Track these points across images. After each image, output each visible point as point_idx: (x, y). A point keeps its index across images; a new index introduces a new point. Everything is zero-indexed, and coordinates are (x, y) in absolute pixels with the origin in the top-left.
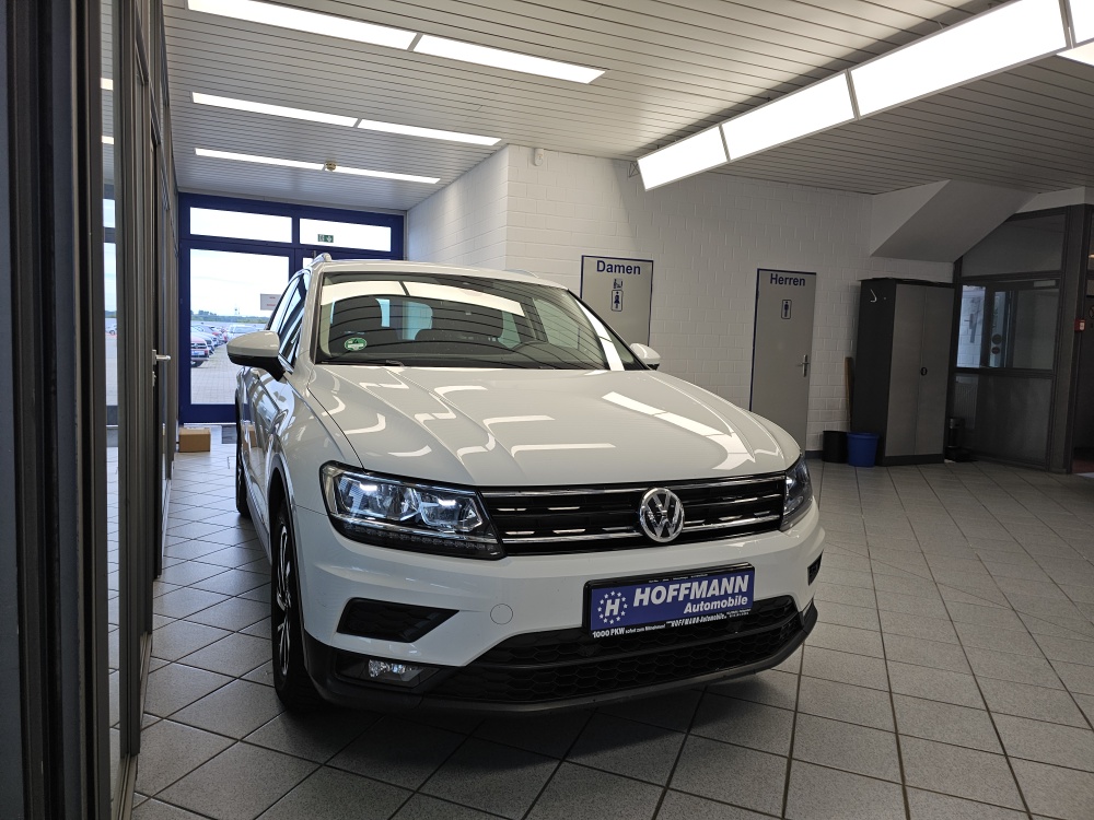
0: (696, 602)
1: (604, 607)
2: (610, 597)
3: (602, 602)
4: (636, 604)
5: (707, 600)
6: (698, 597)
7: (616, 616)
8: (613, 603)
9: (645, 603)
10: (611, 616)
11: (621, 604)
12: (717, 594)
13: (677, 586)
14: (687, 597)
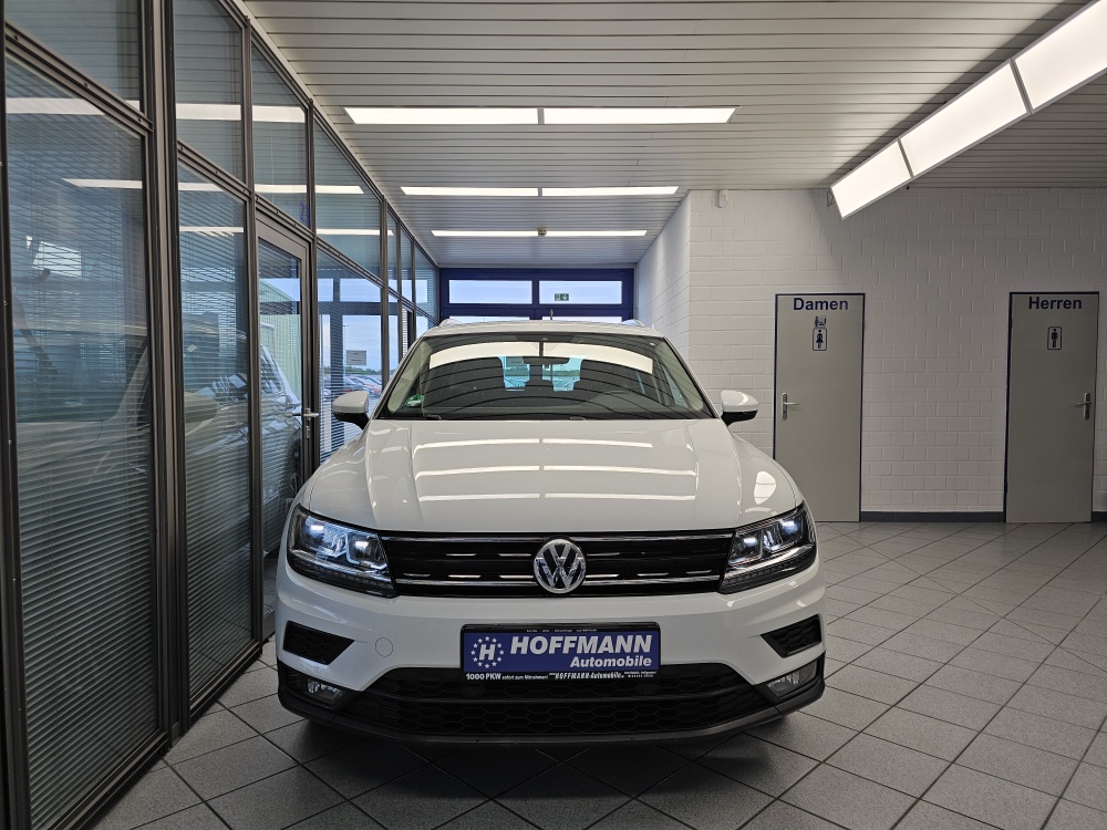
0: (583, 656)
1: (478, 651)
2: (484, 642)
3: (475, 646)
4: (514, 651)
5: (597, 656)
6: (586, 651)
7: (492, 661)
8: (488, 648)
9: (524, 651)
10: (486, 660)
11: (497, 650)
12: (611, 651)
13: (561, 639)
14: (573, 651)
